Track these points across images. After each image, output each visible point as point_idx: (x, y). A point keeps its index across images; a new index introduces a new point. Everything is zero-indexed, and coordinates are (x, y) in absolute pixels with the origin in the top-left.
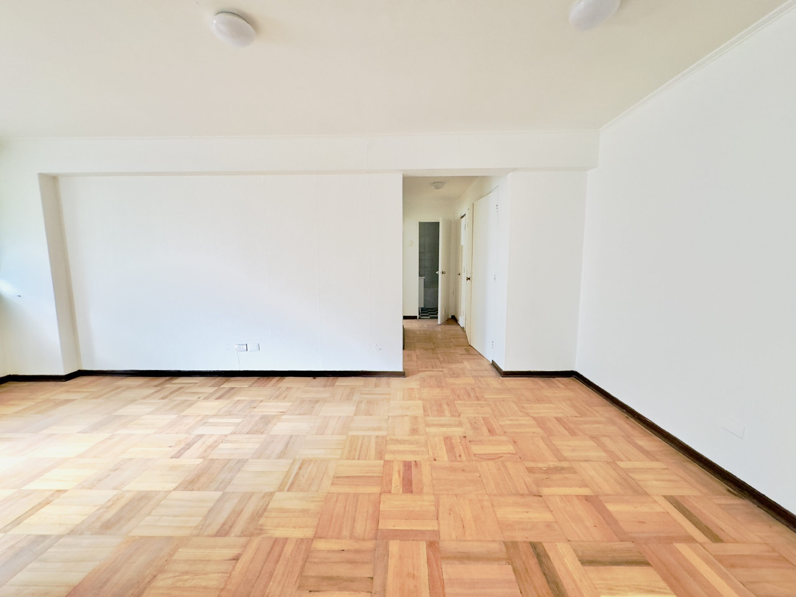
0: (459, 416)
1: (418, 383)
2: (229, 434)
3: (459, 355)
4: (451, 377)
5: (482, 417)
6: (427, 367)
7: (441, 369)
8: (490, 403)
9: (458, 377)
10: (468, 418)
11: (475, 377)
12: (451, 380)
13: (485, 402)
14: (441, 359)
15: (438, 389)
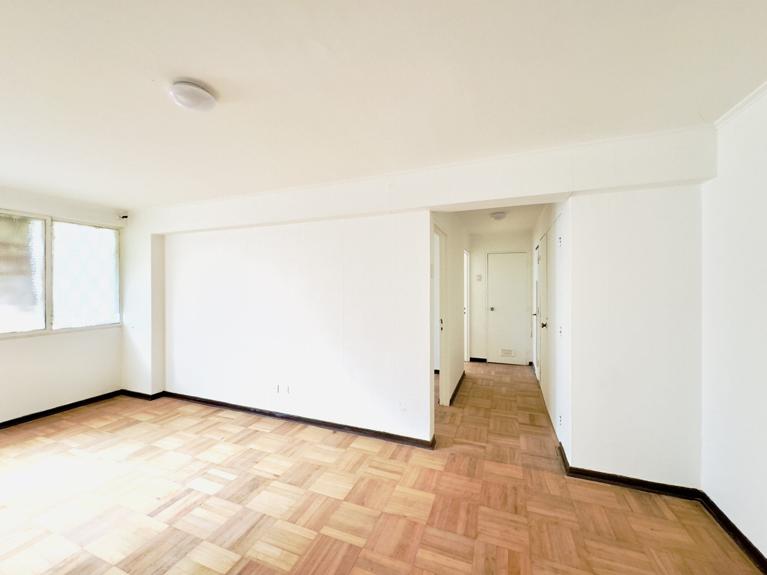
0: (475, 538)
1: (445, 462)
2: (213, 495)
3: (517, 424)
4: (493, 460)
5: (509, 550)
6: (467, 438)
7: (484, 444)
8: (533, 523)
9: (502, 462)
10: (487, 545)
11: (526, 466)
12: (489, 466)
13: (525, 520)
14: (491, 427)
15: (466, 478)
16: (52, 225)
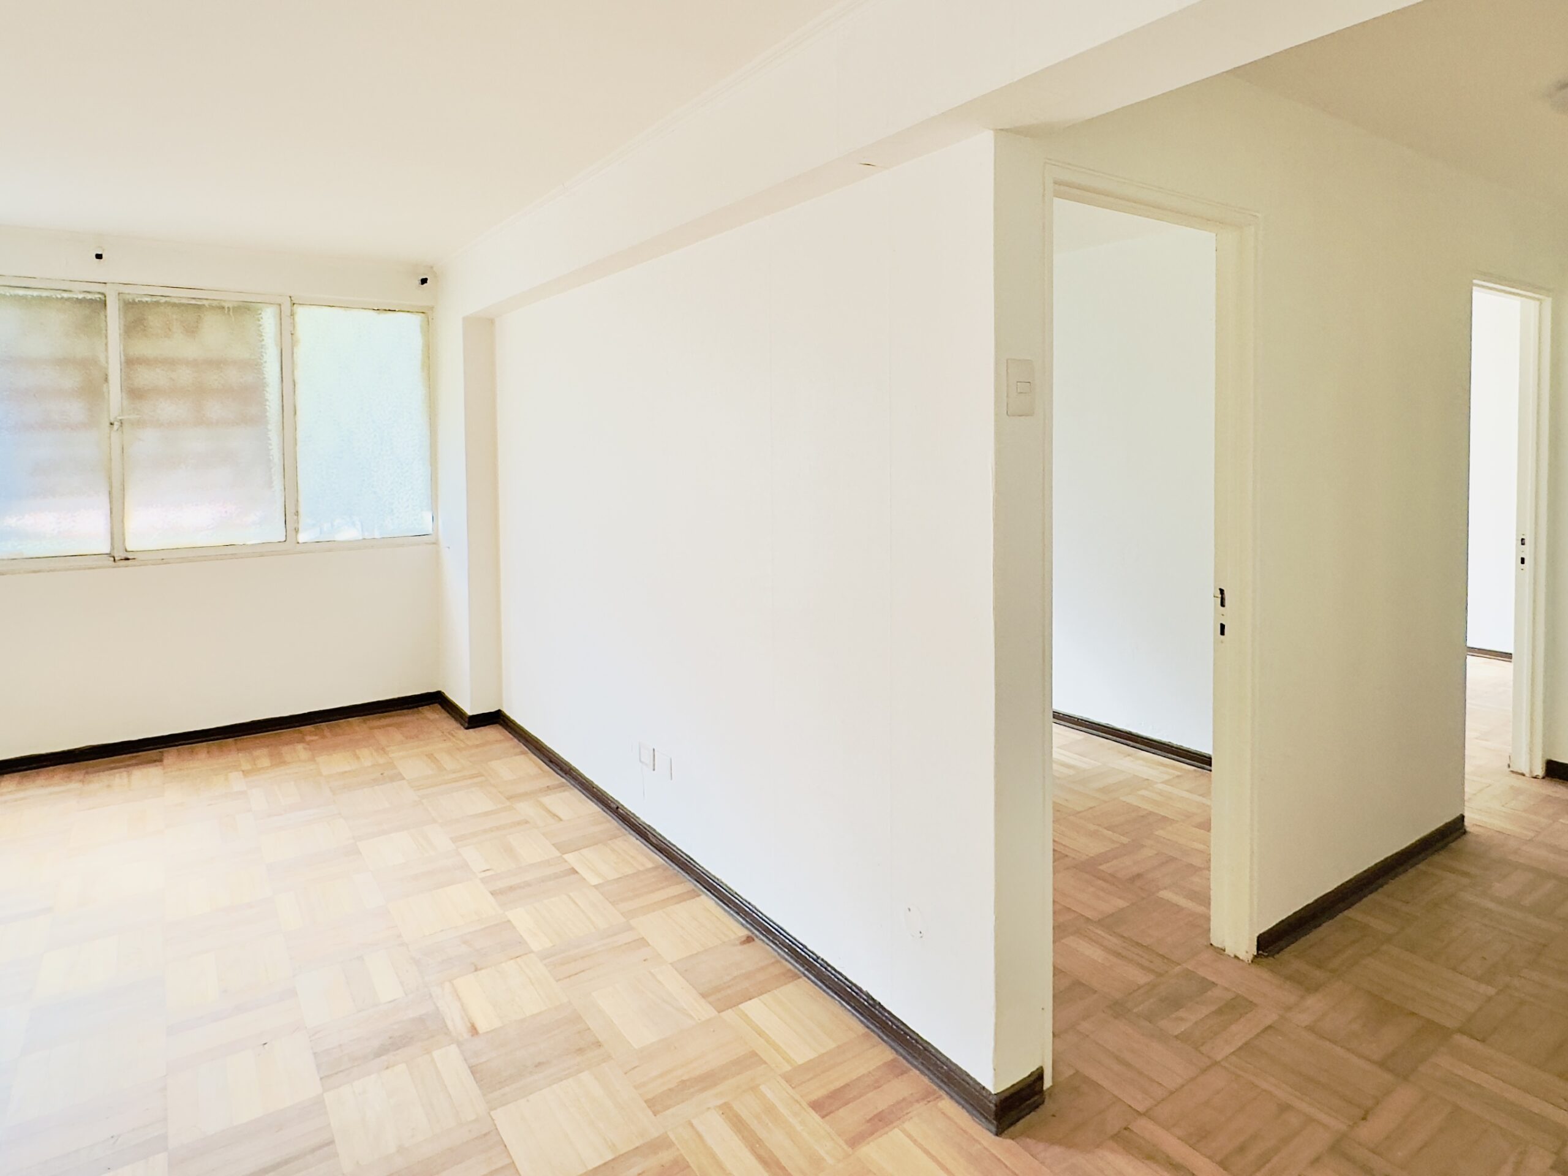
16: (292, 314)
